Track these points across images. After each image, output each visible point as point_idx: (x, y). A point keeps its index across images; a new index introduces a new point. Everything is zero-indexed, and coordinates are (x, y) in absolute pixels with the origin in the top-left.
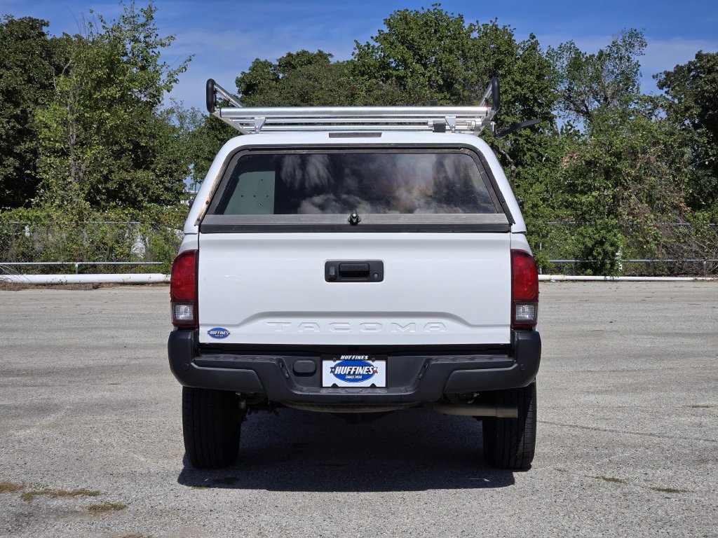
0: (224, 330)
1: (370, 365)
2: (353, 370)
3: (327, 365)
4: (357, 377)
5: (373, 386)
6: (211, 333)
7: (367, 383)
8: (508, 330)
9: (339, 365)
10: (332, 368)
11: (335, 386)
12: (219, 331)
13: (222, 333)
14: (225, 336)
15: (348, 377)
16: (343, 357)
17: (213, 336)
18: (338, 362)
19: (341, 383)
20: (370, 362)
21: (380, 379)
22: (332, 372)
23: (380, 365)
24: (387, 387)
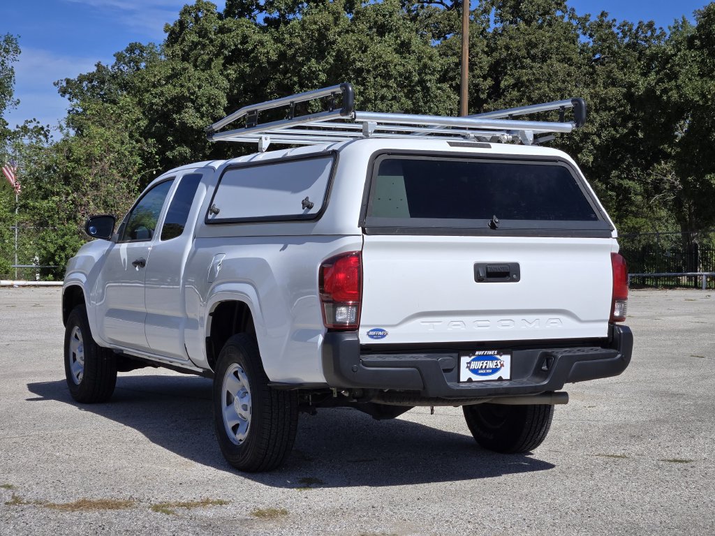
0: (382, 330)
1: (497, 359)
2: (485, 364)
3: (464, 360)
4: (488, 371)
5: (500, 379)
6: (371, 333)
7: (495, 376)
8: (606, 326)
9: (473, 360)
10: (468, 363)
11: (470, 380)
12: (378, 332)
13: (380, 333)
14: (383, 336)
15: (481, 371)
16: (477, 353)
17: (372, 337)
18: (473, 357)
19: (475, 378)
20: (498, 357)
21: (505, 373)
22: (467, 367)
23: (506, 359)
24: (510, 380)
